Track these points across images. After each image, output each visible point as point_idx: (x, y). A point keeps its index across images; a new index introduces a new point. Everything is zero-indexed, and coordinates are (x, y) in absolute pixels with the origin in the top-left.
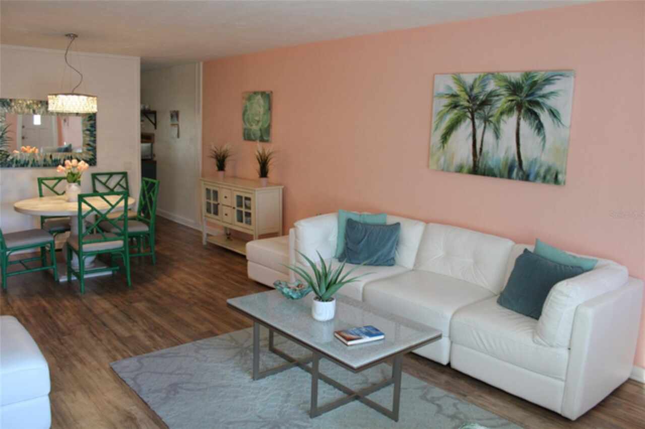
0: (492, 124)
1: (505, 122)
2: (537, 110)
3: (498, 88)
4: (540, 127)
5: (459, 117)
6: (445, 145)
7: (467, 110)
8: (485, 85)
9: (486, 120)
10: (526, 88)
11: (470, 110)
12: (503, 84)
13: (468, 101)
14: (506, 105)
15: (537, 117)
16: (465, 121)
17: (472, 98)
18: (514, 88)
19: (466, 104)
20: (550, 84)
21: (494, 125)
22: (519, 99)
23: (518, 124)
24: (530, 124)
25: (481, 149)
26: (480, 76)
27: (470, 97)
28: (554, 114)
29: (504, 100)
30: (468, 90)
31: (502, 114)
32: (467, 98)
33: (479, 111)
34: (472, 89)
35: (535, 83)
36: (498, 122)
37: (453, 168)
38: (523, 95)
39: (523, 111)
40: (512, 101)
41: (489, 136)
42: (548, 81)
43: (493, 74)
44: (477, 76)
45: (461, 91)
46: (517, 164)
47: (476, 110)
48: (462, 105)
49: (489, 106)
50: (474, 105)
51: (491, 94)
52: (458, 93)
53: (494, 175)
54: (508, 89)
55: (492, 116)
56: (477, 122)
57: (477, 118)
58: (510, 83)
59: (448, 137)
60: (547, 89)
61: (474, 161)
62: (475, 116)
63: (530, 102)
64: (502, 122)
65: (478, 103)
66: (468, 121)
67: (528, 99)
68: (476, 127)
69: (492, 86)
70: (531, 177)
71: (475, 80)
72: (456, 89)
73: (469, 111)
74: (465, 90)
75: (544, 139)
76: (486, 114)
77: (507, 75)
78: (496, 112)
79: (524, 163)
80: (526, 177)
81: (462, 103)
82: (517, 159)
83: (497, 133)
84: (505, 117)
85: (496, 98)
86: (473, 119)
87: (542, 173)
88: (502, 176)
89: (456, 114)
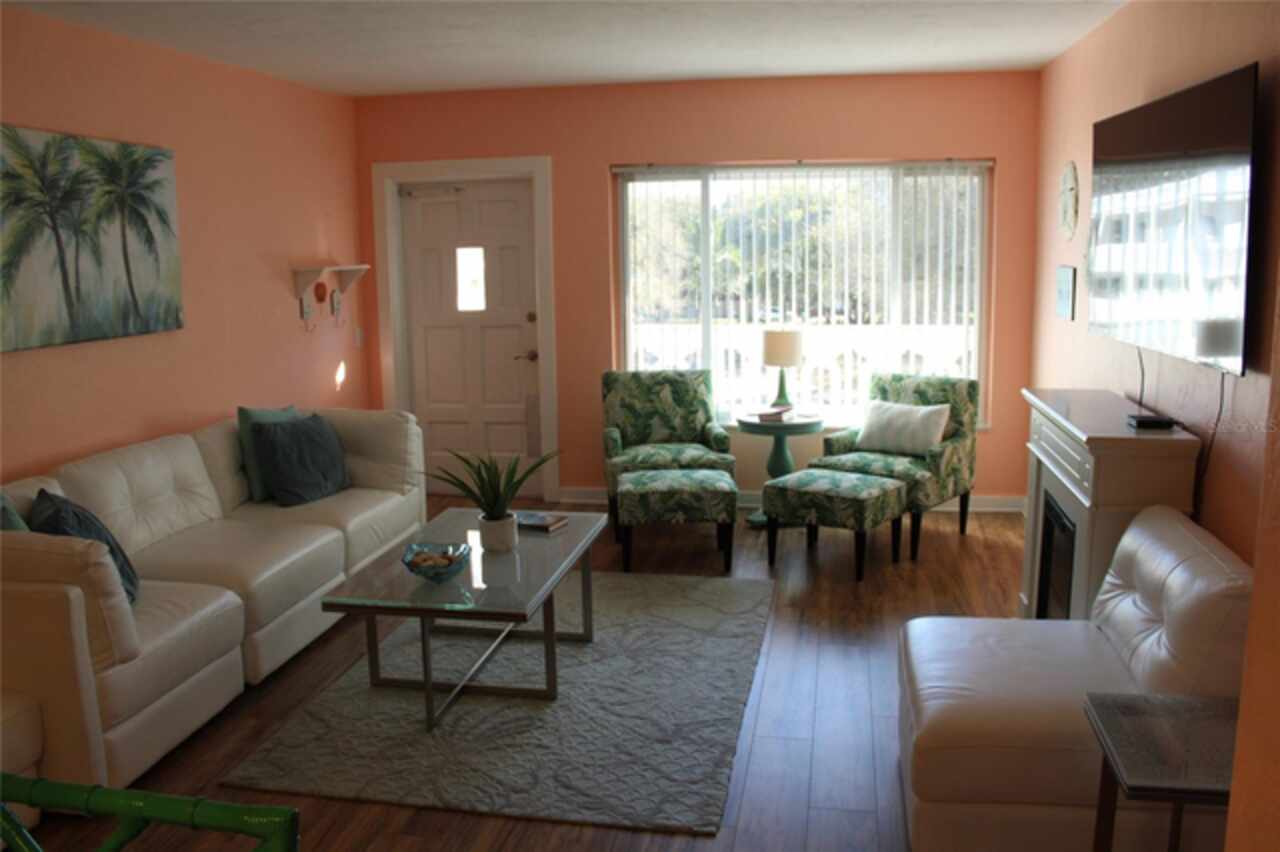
0: (87, 238)
1: (105, 233)
2: (143, 211)
3: (85, 167)
4: (150, 240)
5: (28, 224)
6: (12, 293)
7: (41, 210)
8: (66, 159)
9: (77, 230)
10: (125, 172)
11: (48, 209)
12: (94, 160)
13: (42, 191)
14: (103, 201)
15: (144, 223)
16: (41, 233)
17: (48, 185)
18: (111, 170)
19: (37, 195)
20: (154, 167)
21: (92, 239)
22: (119, 190)
23: (124, 236)
24: (139, 234)
25: (78, 288)
26: (54, 139)
27: (42, 180)
28: (162, 217)
29: (99, 190)
30: (37, 164)
31: (99, 217)
32: (37, 182)
33: (63, 212)
34: (44, 165)
35: (135, 163)
36: (96, 232)
37: (35, 341)
38: (124, 183)
39: (127, 213)
40: (109, 192)
41: (87, 262)
42: (150, 162)
43: (75, 137)
44: (48, 137)
45: (24, 166)
46: (131, 307)
47: (57, 211)
48: (31, 198)
49: (78, 203)
50: (54, 198)
51: (78, 179)
52: (20, 170)
53: (105, 337)
54: (102, 170)
55: (85, 222)
56: (64, 234)
57: (62, 226)
58: (105, 160)
59: (13, 271)
60: (152, 175)
61: (71, 315)
62: (59, 222)
63: (133, 195)
64: (101, 233)
65: (59, 195)
66: (48, 232)
67: (130, 191)
68: (64, 245)
69: (77, 162)
70: (152, 327)
71: (48, 146)
72: (14, 162)
73: (46, 212)
74: (31, 165)
75: (157, 260)
76: (76, 215)
77: (95, 142)
78: (90, 213)
79: (140, 303)
80: (146, 330)
81: (30, 194)
82: (130, 298)
83: (97, 253)
84: (104, 224)
85: (87, 187)
86: (55, 229)
87: (162, 316)
88: (115, 337)
89: (22, 218)
